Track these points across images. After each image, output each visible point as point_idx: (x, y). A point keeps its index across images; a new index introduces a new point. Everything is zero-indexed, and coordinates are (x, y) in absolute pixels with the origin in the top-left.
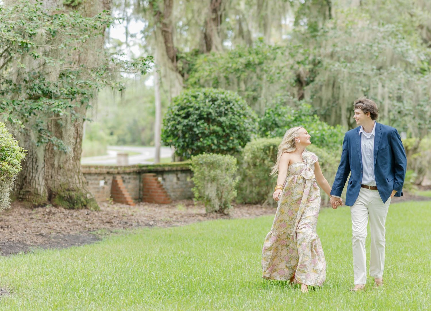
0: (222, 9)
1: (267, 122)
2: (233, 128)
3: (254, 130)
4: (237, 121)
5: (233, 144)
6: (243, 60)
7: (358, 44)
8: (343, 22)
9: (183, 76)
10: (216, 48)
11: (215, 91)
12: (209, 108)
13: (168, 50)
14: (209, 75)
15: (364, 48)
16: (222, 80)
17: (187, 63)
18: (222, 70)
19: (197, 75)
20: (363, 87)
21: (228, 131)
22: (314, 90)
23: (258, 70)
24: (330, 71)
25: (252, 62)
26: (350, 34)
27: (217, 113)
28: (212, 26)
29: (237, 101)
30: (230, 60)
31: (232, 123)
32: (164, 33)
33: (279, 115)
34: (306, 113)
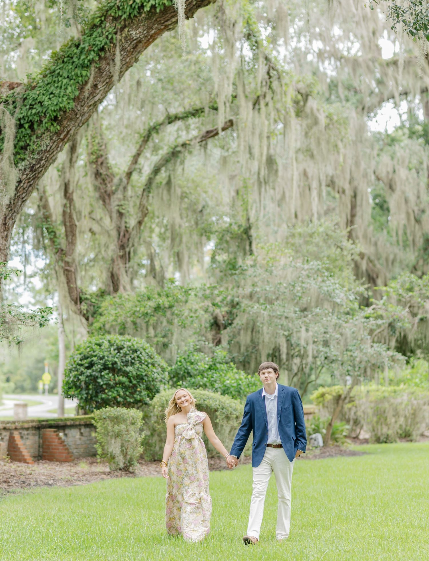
0: (130, 245)
1: (178, 371)
2: (140, 378)
3: (163, 380)
4: (145, 370)
5: (141, 396)
6: (152, 304)
7: (280, 283)
8: (264, 259)
9: (87, 319)
10: (124, 288)
11: (121, 338)
12: (114, 357)
13: (70, 290)
14: (115, 320)
15: (286, 288)
16: (129, 325)
17: (92, 305)
18: (128, 315)
19: (102, 319)
20: (285, 331)
21: (134, 382)
22: (231, 334)
23: (168, 314)
24: (249, 313)
25: (161, 305)
26: (271, 273)
27: (123, 362)
28: (120, 263)
29: (144, 349)
30: (137, 303)
31: (139, 373)
32: (66, 272)
33: (192, 363)
34: (221, 361)
